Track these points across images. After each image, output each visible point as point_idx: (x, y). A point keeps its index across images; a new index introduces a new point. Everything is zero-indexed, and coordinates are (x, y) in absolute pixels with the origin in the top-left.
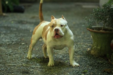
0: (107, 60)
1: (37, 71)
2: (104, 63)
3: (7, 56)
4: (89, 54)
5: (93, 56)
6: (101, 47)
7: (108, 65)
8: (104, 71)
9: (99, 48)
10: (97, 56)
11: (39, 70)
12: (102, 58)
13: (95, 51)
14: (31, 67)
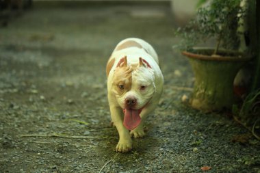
0: (231, 118)
1: (91, 146)
2: (227, 126)
3: (10, 117)
4: (188, 107)
5: (197, 111)
6: (215, 92)
7: (235, 130)
8: (234, 141)
9: (210, 93)
10: (207, 111)
11: (92, 144)
12: (219, 115)
13: (201, 101)
14: (73, 139)
